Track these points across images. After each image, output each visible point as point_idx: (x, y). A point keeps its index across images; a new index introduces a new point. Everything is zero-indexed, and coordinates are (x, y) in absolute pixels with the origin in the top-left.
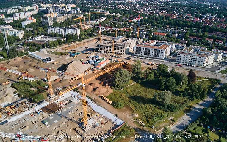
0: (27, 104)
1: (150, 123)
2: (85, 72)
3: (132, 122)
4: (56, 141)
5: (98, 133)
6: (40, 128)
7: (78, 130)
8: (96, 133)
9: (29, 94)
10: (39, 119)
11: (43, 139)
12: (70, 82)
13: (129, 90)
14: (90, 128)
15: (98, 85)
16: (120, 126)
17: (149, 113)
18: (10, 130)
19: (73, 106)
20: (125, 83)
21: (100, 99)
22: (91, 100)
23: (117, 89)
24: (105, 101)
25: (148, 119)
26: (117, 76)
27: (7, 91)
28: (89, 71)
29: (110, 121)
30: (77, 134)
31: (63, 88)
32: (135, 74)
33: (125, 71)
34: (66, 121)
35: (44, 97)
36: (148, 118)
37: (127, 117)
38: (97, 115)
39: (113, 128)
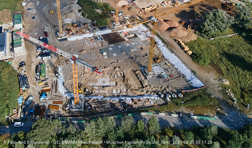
0: (89, 27)
1: (245, 100)
2: (163, 2)
3: (216, 89)
4: (111, 78)
5: (164, 87)
6: (97, 57)
7: (138, 74)
8: (160, 86)
9: (93, 16)
10: (98, 47)
11: (97, 70)
12: (141, 12)
13: (223, 43)
14: (154, 76)
15: (176, 24)
16: (197, 89)
17: (248, 85)
18: (67, 50)
19: (138, 43)
20: (219, 31)
21: (175, 44)
22: (163, 42)
23: (203, 37)
24: (183, 48)
25: (244, 94)
26: (208, 18)
27: (72, 7)
28: (169, 3)
29: (183, 77)
30: (136, 78)
31: (130, 18)
32: (239, 22)
33: (223, 13)
34: (126, 58)
35: (108, 23)
36: (244, 91)
37: (210, 79)
38: (166, 64)
39: (186, 88)
